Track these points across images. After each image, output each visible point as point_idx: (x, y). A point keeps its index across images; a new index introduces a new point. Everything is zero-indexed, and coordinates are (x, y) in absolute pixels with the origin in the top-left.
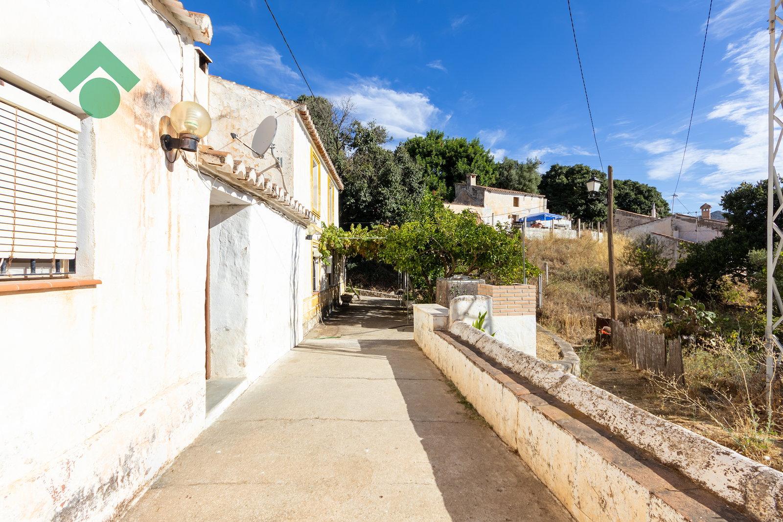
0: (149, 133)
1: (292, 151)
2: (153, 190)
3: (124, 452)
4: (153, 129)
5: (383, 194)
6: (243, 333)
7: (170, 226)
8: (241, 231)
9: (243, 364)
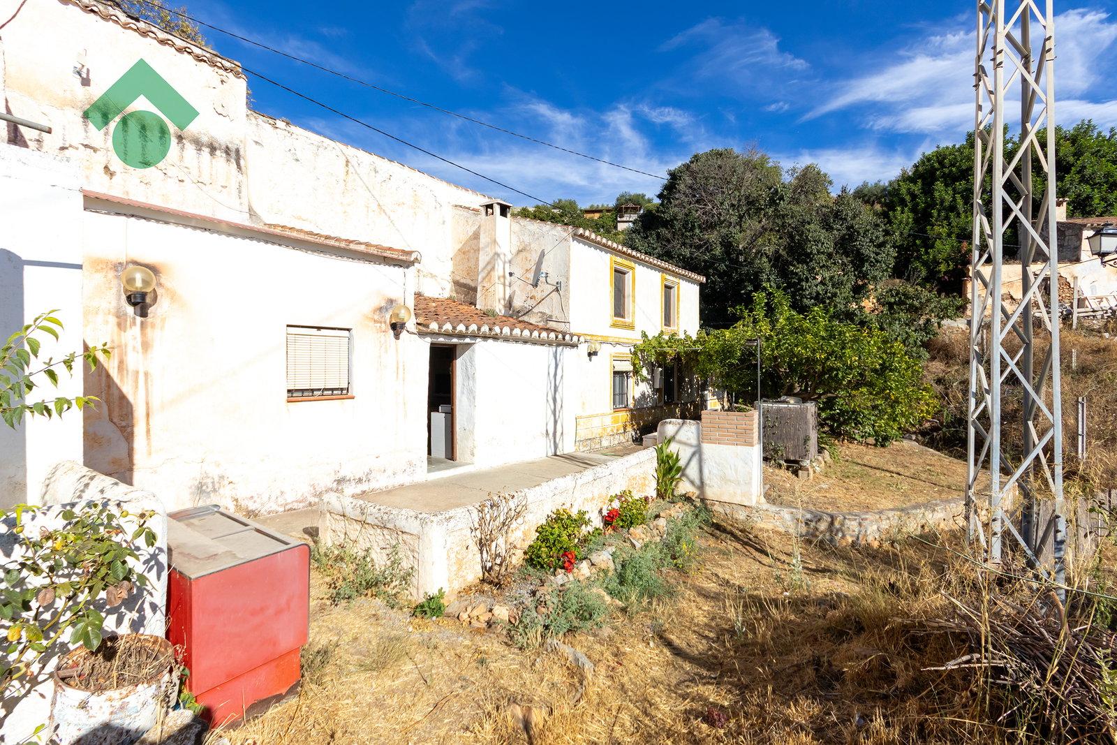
0: (383, 325)
1: (568, 274)
2: (386, 352)
3: (367, 470)
4: (385, 322)
5: (796, 274)
6: (472, 432)
7: (398, 368)
8: (471, 360)
9: (473, 454)
